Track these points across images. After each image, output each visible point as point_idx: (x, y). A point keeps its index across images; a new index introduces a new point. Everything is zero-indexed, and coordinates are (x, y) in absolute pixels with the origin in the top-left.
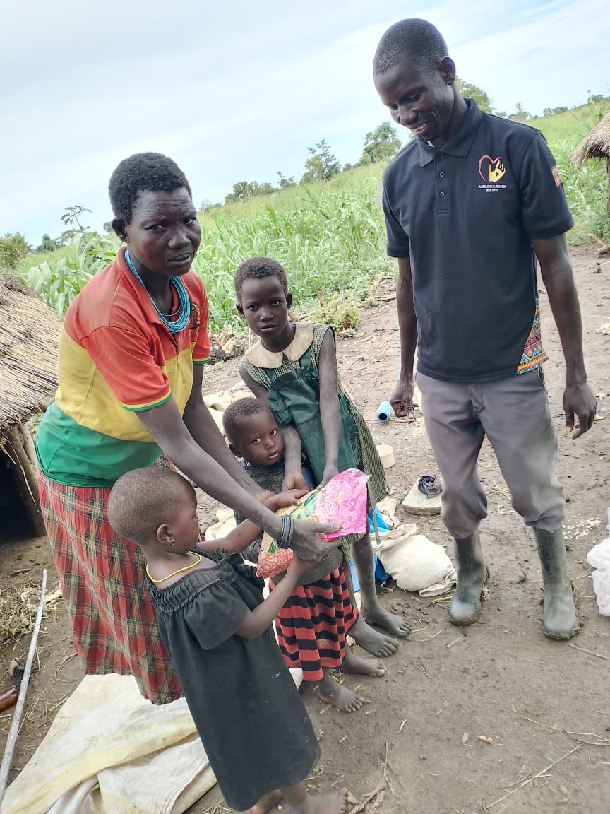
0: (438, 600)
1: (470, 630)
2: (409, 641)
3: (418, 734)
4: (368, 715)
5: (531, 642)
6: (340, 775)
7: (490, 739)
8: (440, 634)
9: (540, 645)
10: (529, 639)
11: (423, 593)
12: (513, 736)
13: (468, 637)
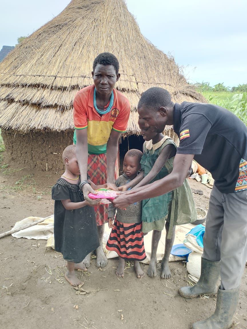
0: (189, 282)
1: (179, 298)
2: (161, 280)
3: (116, 296)
4: (118, 280)
5: (186, 321)
6: (89, 281)
7: (122, 319)
8: (171, 289)
9: (186, 325)
10: (187, 320)
11: (190, 276)
12: (128, 327)
13: (175, 298)
